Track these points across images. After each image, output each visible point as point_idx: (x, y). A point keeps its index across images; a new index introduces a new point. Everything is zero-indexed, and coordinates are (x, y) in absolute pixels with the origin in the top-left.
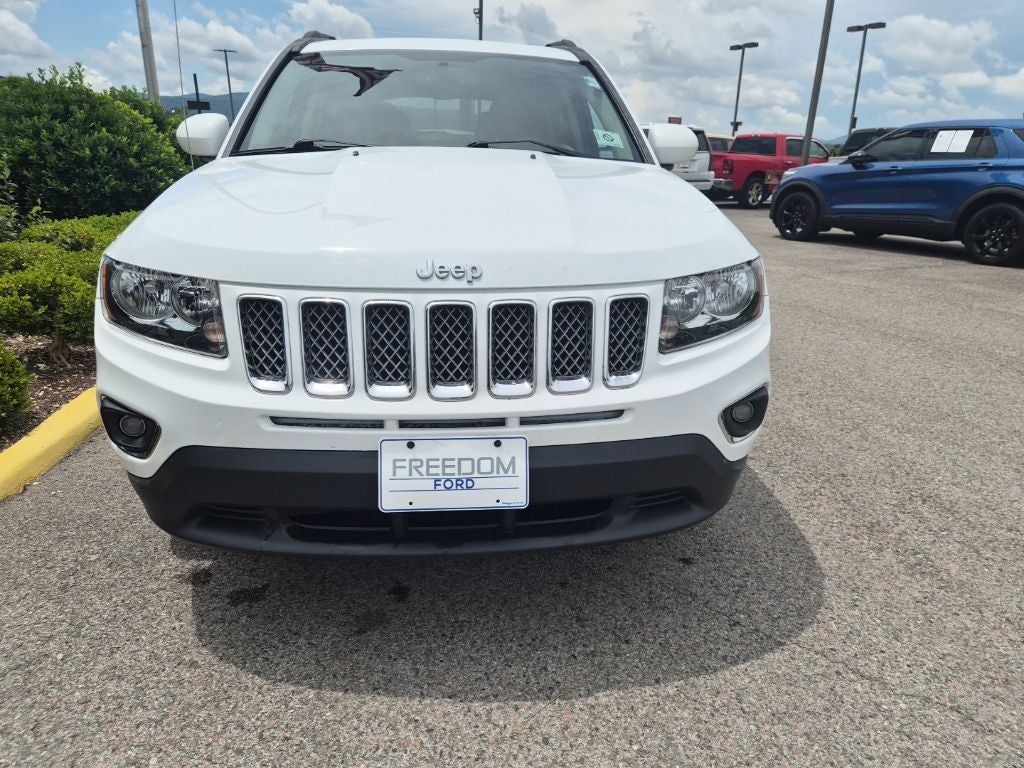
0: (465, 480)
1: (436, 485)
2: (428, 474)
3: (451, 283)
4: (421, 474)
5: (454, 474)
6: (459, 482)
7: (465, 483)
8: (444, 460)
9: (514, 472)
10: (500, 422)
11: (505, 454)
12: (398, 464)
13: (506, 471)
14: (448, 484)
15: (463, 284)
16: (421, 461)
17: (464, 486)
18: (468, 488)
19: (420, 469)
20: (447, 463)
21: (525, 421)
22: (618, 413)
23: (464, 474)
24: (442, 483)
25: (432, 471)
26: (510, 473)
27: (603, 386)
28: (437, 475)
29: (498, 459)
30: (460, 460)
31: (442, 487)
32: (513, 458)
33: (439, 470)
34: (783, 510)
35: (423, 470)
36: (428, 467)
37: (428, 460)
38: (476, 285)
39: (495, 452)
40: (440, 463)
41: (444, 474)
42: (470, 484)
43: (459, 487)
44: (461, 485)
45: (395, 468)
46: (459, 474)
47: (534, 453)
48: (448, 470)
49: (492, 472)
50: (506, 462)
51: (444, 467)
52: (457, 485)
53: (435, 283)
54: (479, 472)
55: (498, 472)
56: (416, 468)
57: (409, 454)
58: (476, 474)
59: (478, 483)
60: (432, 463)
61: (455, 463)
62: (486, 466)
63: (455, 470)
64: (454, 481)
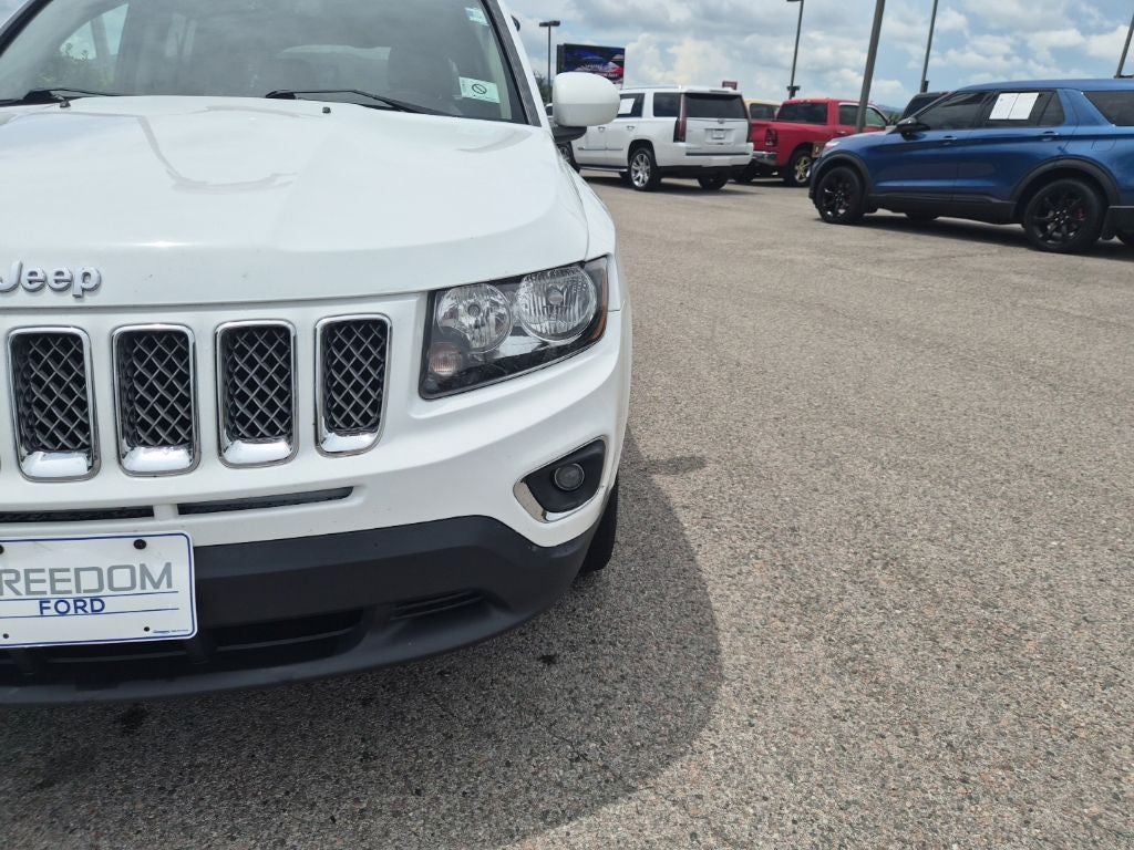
0: (88, 601)
1: (42, 608)
2: (28, 591)
3: (47, 298)
4: (17, 593)
5: (70, 592)
6: (80, 604)
7: (89, 605)
8: (52, 572)
9: (169, 585)
10: (146, 512)
11: (153, 558)
13: (156, 585)
14: (62, 607)
15: (67, 300)
16: (17, 573)
17: (88, 608)
18: (95, 612)
19: (15, 585)
20: (58, 575)
21: (185, 509)
22: (344, 492)
23: (85, 591)
24: (52, 605)
25: (34, 587)
26: (163, 587)
27: (316, 452)
28: (45, 593)
29: (143, 567)
30: (78, 571)
31: (53, 612)
32: (168, 565)
33: (46, 587)
34: (700, 579)
35: (20, 586)
36: (28, 582)
37: (27, 572)
38: (89, 300)
39: (137, 558)
40: (46, 576)
41: (54, 591)
42: (97, 606)
43: (80, 611)
44: (82, 608)
46: (78, 591)
47: (202, 555)
48: (59, 586)
49: (133, 586)
50: (156, 571)
51: (53, 581)
52: (76, 608)
53: (21, 298)
54: (111, 587)
55: (143, 587)
56: (9, 583)
58: (106, 591)
59: (111, 604)
60: (33, 576)
61: (71, 575)
62: (121, 578)
63: (71, 586)
64: (71, 602)
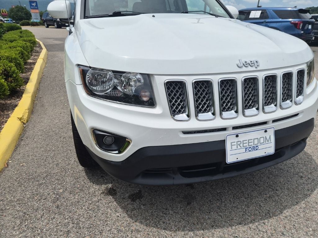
0: (255, 147)
1: (246, 150)
2: (243, 146)
3: (250, 69)
4: (241, 147)
5: (252, 145)
6: (254, 148)
7: (255, 148)
8: (249, 140)
9: (270, 141)
10: (265, 123)
11: (267, 135)
12: (233, 144)
13: (268, 141)
14: (250, 149)
15: (254, 69)
16: (241, 141)
17: (255, 149)
18: (256, 150)
21: (274, 121)
23: (255, 145)
24: (248, 149)
25: (245, 145)
26: (269, 142)
27: (295, 105)
28: (247, 146)
29: (266, 137)
30: (254, 139)
31: (248, 151)
32: (270, 136)
33: (247, 144)
35: (241, 145)
36: (243, 144)
37: (243, 141)
38: (258, 69)
40: (247, 142)
41: (249, 145)
42: (257, 148)
43: (254, 150)
44: (254, 149)
45: (232, 145)
47: (277, 133)
48: (250, 144)
49: (264, 142)
50: (268, 138)
51: (249, 143)
52: (253, 149)
53: (244, 69)
55: (266, 142)
56: (239, 144)
57: (236, 140)
58: (259, 144)
59: (260, 147)
61: (252, 141)
62: (262, 140)
63: (252, 144)
64: (252, 148)
